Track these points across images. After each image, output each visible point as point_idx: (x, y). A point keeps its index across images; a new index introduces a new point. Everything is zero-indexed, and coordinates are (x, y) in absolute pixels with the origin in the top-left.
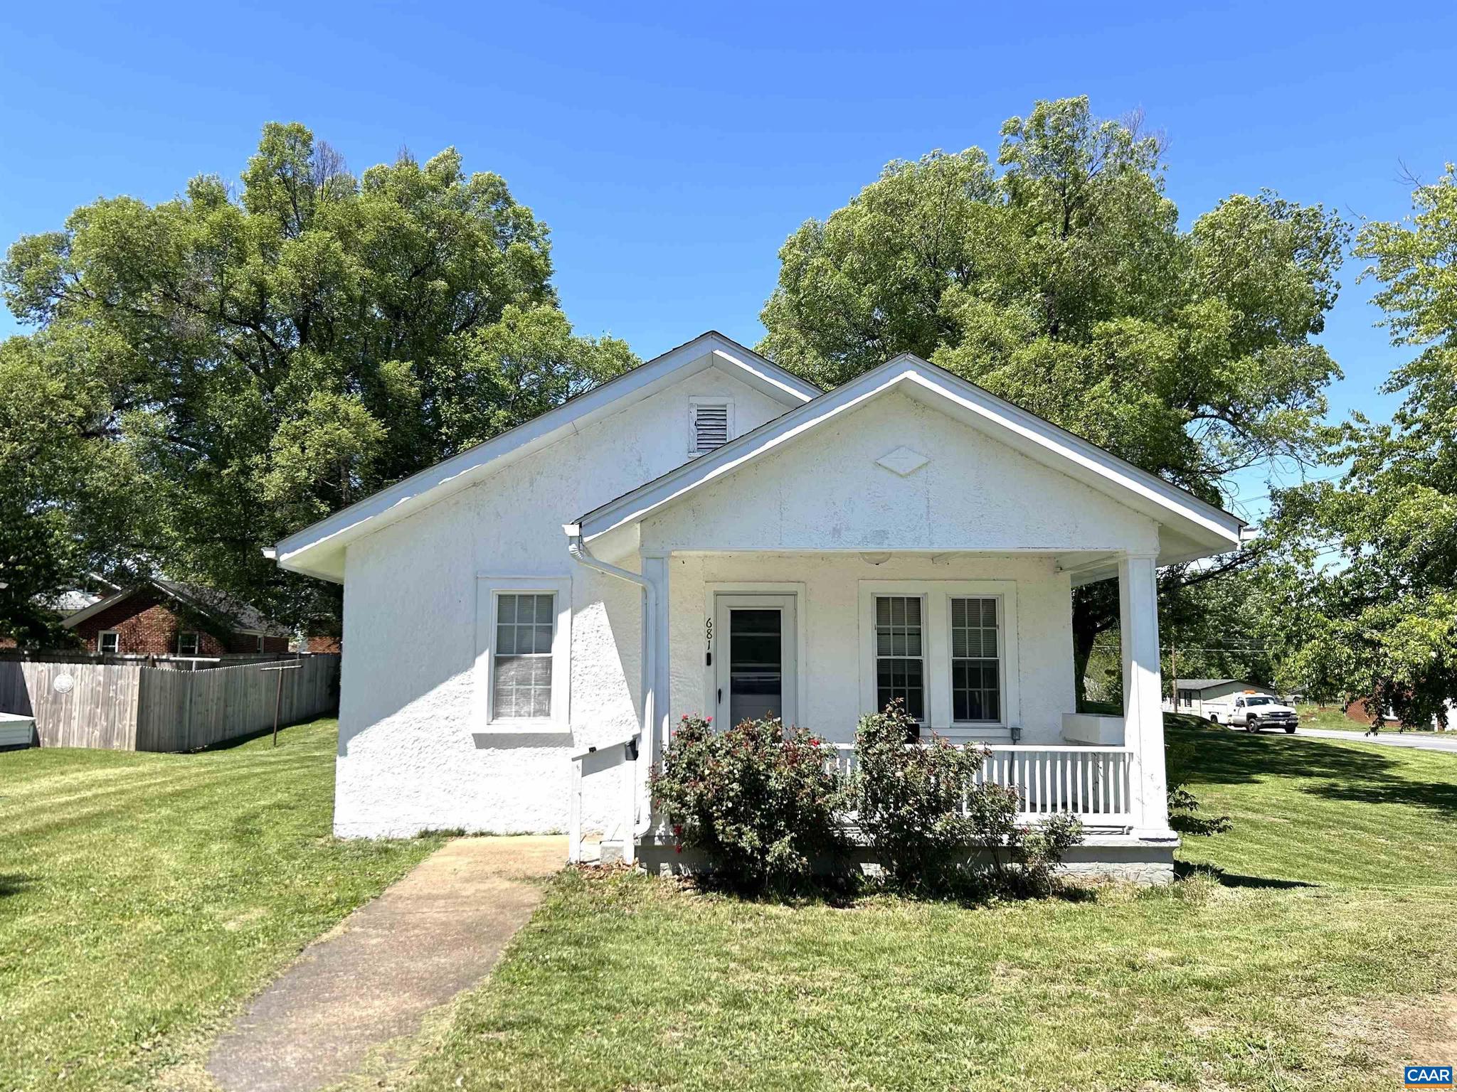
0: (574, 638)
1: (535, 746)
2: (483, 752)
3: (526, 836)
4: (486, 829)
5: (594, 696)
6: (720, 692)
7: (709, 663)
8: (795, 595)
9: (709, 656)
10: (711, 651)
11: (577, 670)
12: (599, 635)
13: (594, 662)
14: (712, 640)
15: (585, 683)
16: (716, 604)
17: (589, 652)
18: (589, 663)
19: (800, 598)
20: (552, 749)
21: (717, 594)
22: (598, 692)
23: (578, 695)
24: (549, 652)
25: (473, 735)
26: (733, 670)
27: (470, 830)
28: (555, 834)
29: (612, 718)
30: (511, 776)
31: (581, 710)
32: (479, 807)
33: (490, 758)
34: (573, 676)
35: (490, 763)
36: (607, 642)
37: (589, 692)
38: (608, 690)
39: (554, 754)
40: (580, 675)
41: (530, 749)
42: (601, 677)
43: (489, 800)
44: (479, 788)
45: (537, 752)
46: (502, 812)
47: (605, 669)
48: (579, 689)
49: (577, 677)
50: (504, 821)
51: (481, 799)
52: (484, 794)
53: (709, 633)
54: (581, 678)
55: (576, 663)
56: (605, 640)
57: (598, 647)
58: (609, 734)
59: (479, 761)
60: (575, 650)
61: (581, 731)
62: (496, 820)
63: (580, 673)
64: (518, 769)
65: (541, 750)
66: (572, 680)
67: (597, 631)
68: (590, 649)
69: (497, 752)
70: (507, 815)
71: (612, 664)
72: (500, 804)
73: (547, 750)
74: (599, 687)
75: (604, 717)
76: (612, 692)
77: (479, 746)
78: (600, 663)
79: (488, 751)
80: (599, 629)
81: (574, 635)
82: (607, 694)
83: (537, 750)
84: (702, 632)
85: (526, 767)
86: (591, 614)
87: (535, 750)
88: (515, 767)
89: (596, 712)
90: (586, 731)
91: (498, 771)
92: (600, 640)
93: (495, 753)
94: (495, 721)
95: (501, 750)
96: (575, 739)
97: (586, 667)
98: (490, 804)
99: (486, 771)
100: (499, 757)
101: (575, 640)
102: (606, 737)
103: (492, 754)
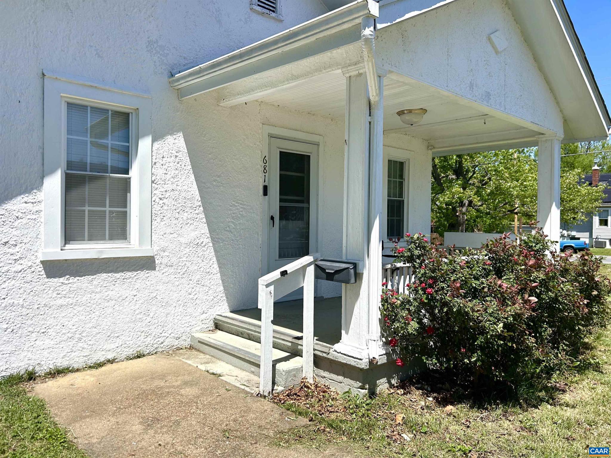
0: (154, 161)
1: (116, 271)
2: (56, 281)
3: (108, 367)
4: (62, 363)
5: (173, 219)
6: (272, 218)
7: (265, 193)
8: (318, 145)
9: (265, 188)
10: (266, 184)
11: (157, 193)
12: (177, 160)
13: (174, 187)
14: (267, 174)
15: (165, 207)
16: (269, 144)
17: (168, 177)
18: (169, 187)
20: (135, 273)
21: (271, 136)
22: (177, 216)
23: (159, 220)
24: (127, 172)
25: (42, 262)
26: (281, 200)
27: (41, 371)
28: (139, 357)
29: (190, 240)
30: (89, 305)
31: (162, 233)
32: (52, 342)
33: (64, 287)
34: (153, 199)
35: (64, 293)
36: (185, 168)
37: (169, 216)
38: (186, 214)
39: (136, 277)
40: (161, 199)
41: (110, 274)
42: (180, 201)
43: (64, 334)
44: (51, 321)
45: (118, 277)
46: (80, 344)
47: (183, 194)
48: (160, 212)
49: (158, 200)
50: (83, 354)
51: (54, 334)
52: (58, 327)
53: (265, 169)
54: (161, 202)
55: (156, 186)
56: (183, 166)
57: (177, 172)
58: (187, 255)
59: (50, 292)
60: (155, 173)
61: (162, 254)
62: (73, 354)
63: (160, 196)
64: (98, 296)
65: (123, 274)
66: (153, 203)
67: (176, 156)
68: (169, 173)
69: (72, 280)
70: (86, 346)
71: (189, 190)
72: (77, 336)
73: (129, 274)
74: (178, 211)
75: (182, 240)
76: (189, 217)
77: (50, 275)
78: (179, 188)
79: (62, 280)
80: (177, 154)
81: (154, 157)
82: (185, 218)
83: (118, 275)
84: (259, 166)
85: (107, 294)
86: (170, 139)
87: (116, 275)
88: (94, 294)
89: (175, 235)
90: (166, 254)
91: (74, 301)
92: (179, 165)
93: (71, 281)
94: (68, 246)
95: (78, 278)
96: (157, 262)
97: (166, 191)
98: (66, 337)
99: (59, 302)
100: (75, 285)
101: (155, 163)
102: (184, 259)
103: (67, 282)
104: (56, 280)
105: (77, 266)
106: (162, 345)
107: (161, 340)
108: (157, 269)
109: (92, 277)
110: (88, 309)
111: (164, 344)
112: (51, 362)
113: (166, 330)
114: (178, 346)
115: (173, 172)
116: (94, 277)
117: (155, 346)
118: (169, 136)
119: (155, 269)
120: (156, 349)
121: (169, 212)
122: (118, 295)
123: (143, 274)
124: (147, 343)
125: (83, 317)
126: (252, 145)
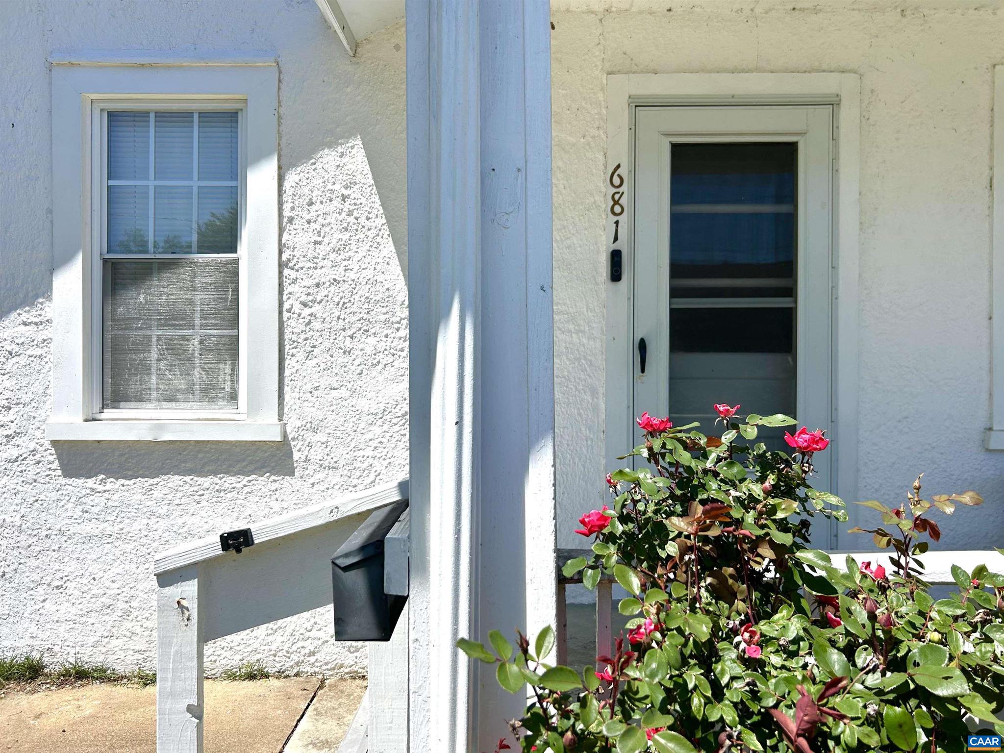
0: (287, 213)
1: (201, 472)
2: (80, 485)
5: (338, 353)
6: (642, 346)
7: (616, 275)
8: (833, 103)
9: (616, 258)
10: (620, 245)
11: (296, 292)
12: (347, 206)
13: (339, 273)
14: (623, 219)
15: (317, 325)
16: (634, 129)
17: (322, 250)
18: (326, 274)
19: (848, 115)
20: (243, 479)
21: (638, 104)
22: (348, 343)
23: (301, 356)
25: (55, 444)
26: (675, 293)
27: (53, 664)
28: (251, 677)
29: (382, 406)
30: (144, 540)
31: (309, 387)
32: (74, 610)
33: (97, 499)
34: (286, 306)
35: (96, 510)
36: (368, 224)
37: (327, 344)
38: (372, 341)
39: (246, 490)
40: (305, 305)
41: (187, 478)
42: (354, 309)
43: (94, 596)
44: (71, 567)
45: (206, 485)
46: (127, 624)
47: (363, 291)
48: (303, 336)
49: (297, 308)
50: (131, 645)
51: (77, 593)
52: (85, 581)
53: (616, 202)
54: (306, 312)
55: (293, 274)
56: (362, 220)
57: (345, 236)
58: (374, 444)
59: (70, 505)
60: (291, 244)
61: (309, 436)
62: (114, 642)
63: (304, 298)
64: (163, 524)
65: (216, 480)
66: (286, 315)
67: (344, 198)
68: (326, 240)
69: (112, 484)
70: (138, 630)
71: (380, 278)
72: (121, 605)
73: (230, 481)
74: (350, 333)
75: (363, 404)
76: (381, 346)
77: (68, 472)
78: (352, 275)
79: (90, 483)
80: (346, 192)
81: (287, 207)
82: (369, 350)
83: (206, 481)
84: (599, 199)
85: (180, 521)
86: (328, 158)
87: (201, 480)
88: (154, 520)
89: (344, 392)
90: (321, 437)
91: (116, 528)
92: (351, 219)
93: (109, 486)
94: (108, 413)
95: (122, 481)
96: (296, 455)
97: (318, 285)
98: (99, 604)
99: (88, 528)
100: (115, 497)
101: (291, 220)
102: (369, 452)
103: (101, 488)
104: (80, 482)
105: (121, 455)
106: (312, 659)
107: (310, 646)
108: (296, 474)
109: (151, 481)
110: (144, 550)
111: (317, 656)
112: (73, 651)
113: (322, 623)
114: (355, 668)
115: (336, 237)
116: (156, 480)
117: (295, 658)
118: (326, 151)
119: (291, 473)
120: (297, 664)
121: (326, 334)
122: (206, 527)
123: (262, 483)
124: (274, 647)
125: (134, 566)
126: (572, 140)
